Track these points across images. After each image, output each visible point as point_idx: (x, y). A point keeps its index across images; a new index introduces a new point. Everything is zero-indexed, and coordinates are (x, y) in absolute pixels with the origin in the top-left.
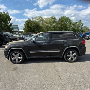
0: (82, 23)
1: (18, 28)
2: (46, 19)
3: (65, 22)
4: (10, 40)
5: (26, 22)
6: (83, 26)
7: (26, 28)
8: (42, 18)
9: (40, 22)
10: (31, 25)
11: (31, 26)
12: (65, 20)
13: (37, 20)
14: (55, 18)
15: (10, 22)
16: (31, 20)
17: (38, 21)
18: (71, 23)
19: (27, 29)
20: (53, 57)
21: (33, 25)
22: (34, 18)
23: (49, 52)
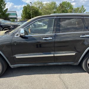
0: (84, 9)
1: (16, 15)
2: (45, 4)
3: (66, 8)
4: (2, 29)
5: (24, 7)
6: (85, 12)
7: (23, 14)
8: (41, 3)
9: (39, 7)
10: (30, 11)
11: (30, 13)
12: (66, 5)
13: (36, 5)
14: (55, 4)
15: (5, 7)
16: (29, 5)
17: (38, 6)
18: (72, 9)
19: (25, 15)
20: (60, 64)
21: (31, 11)
22: (33, 3)
23: (53, 55)
